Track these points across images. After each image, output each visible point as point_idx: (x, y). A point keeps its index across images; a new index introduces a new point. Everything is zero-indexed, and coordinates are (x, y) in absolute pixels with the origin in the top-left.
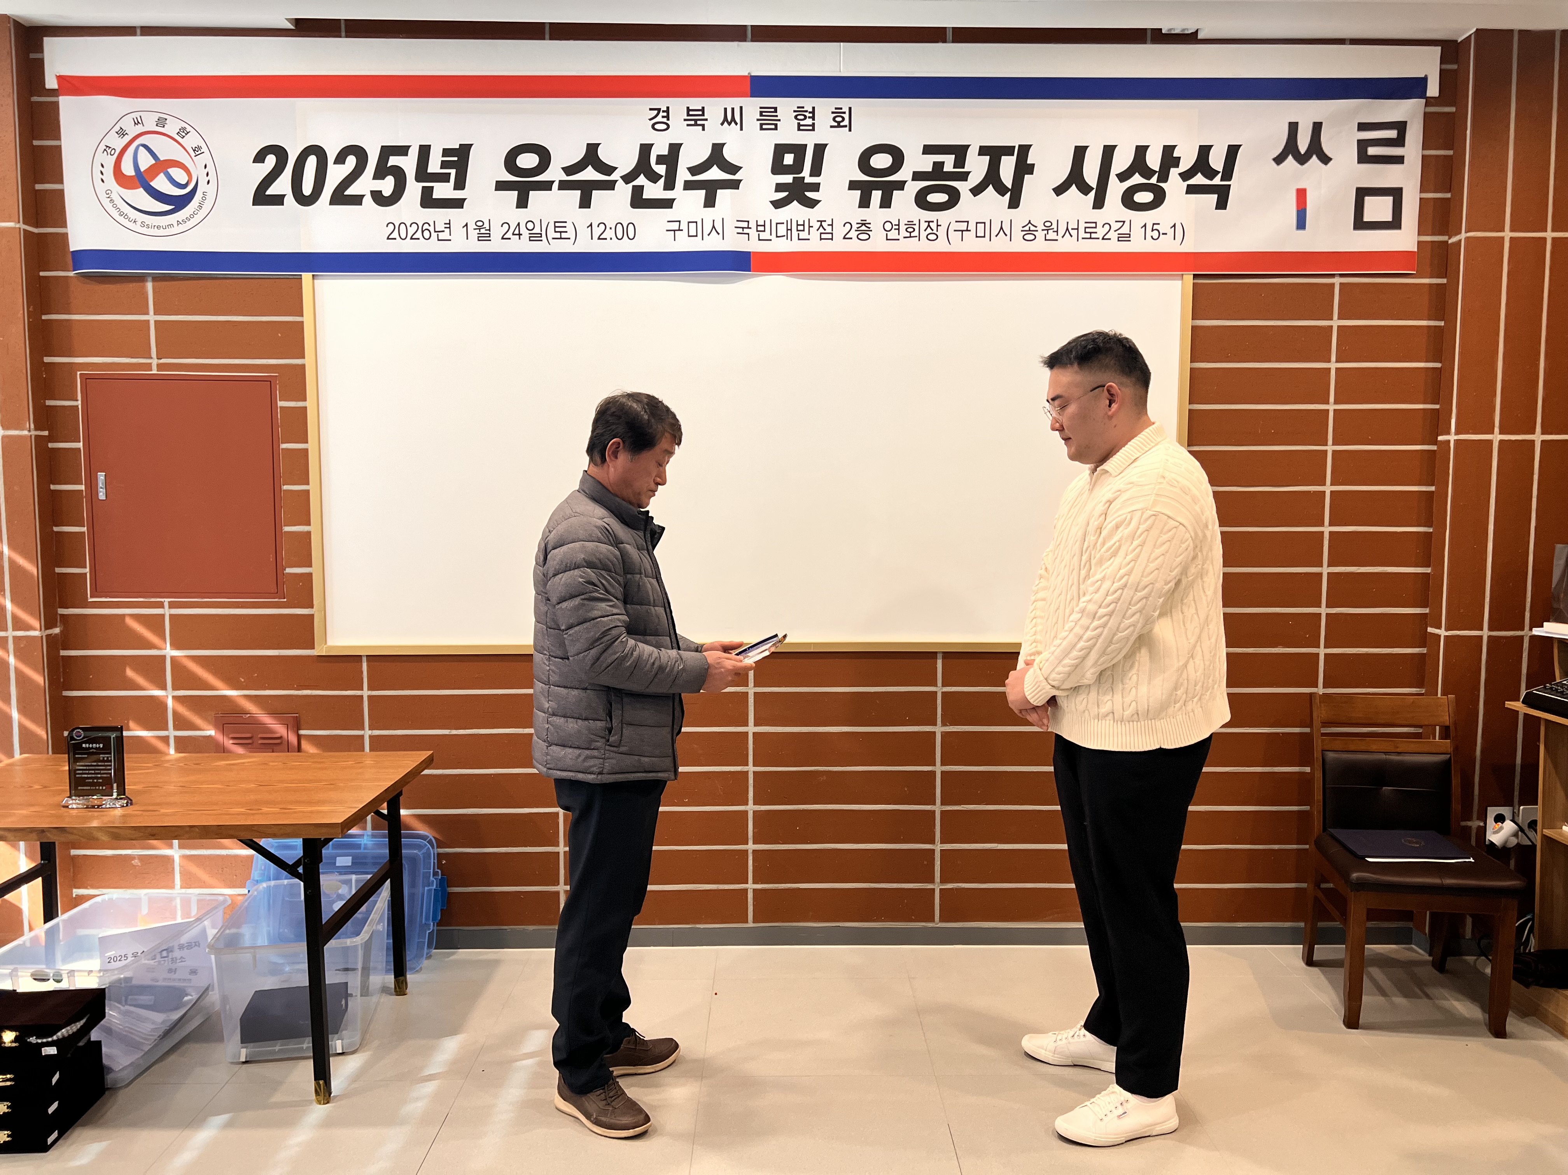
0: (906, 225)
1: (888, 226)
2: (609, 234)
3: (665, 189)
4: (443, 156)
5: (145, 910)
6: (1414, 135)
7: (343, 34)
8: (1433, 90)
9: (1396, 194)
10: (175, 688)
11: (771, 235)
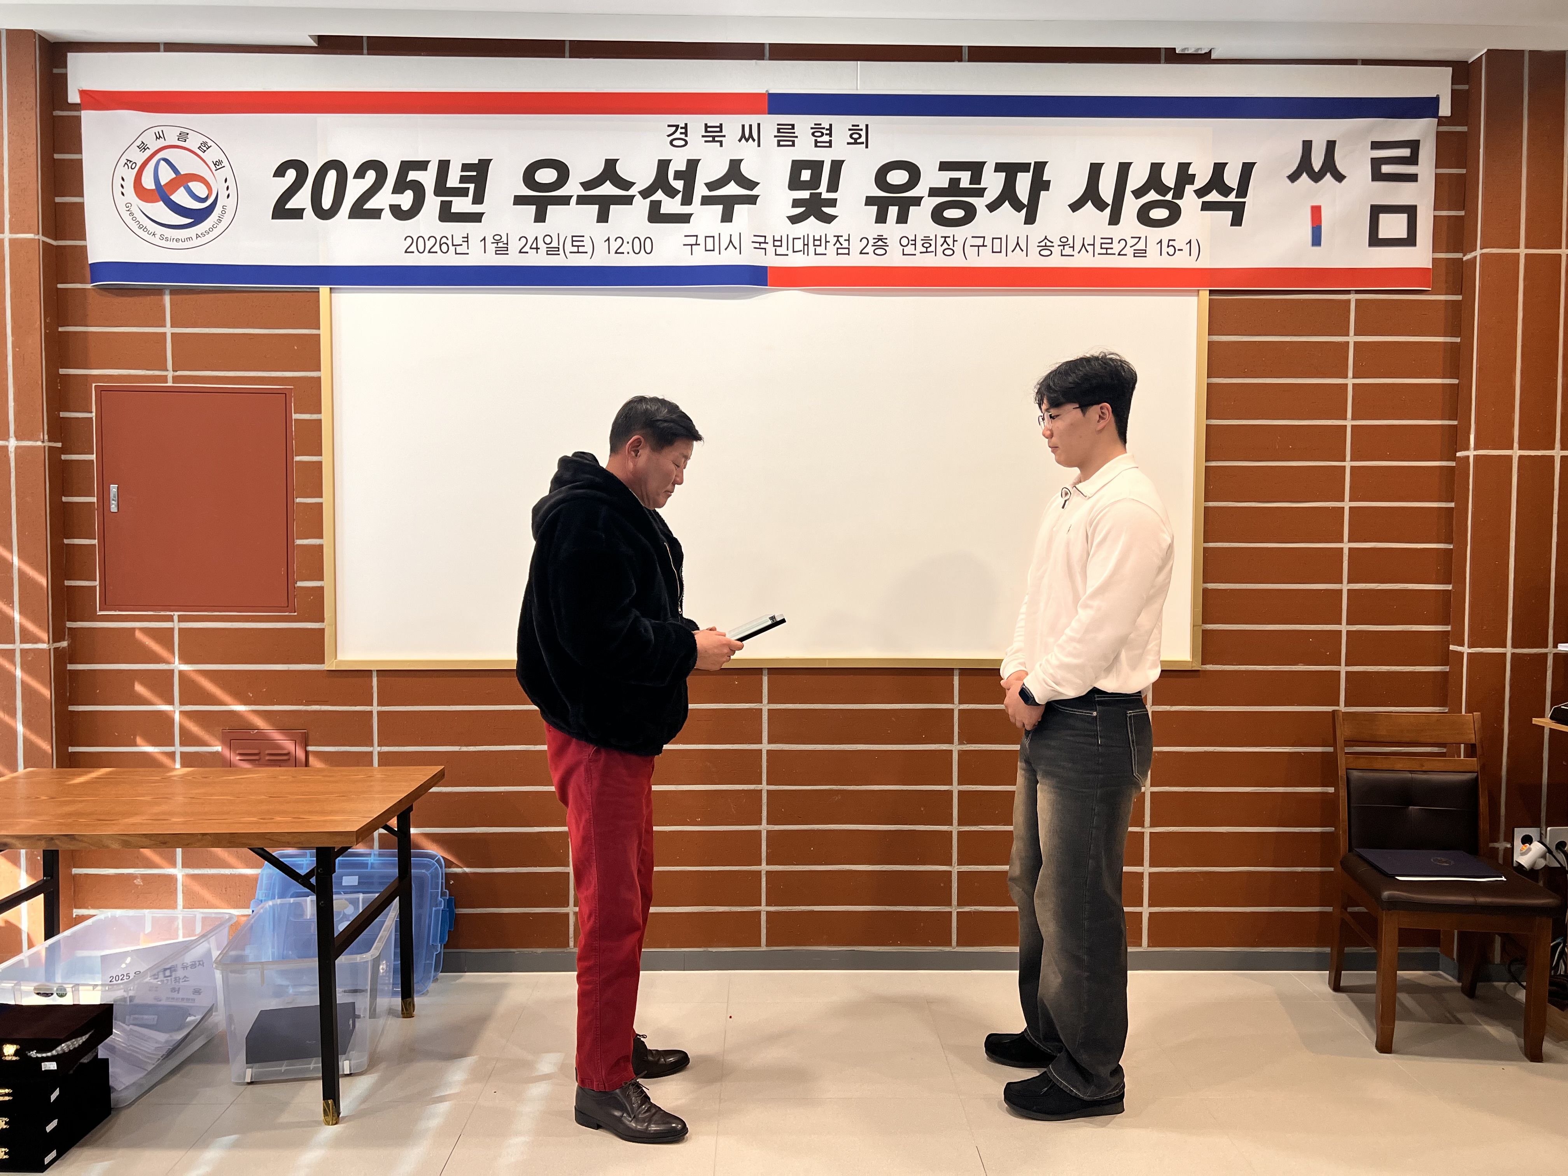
0: (922, 240)
1: (904, 242)
2: (626, 248)
3: (682, 204)
4: (461, 171)
5: (148, 929)
6: (1427, 154)
7: (365, 51)
8: (1445, 110)
9: (1411, 211)
10: (182, 703)
11: (788, 250)
